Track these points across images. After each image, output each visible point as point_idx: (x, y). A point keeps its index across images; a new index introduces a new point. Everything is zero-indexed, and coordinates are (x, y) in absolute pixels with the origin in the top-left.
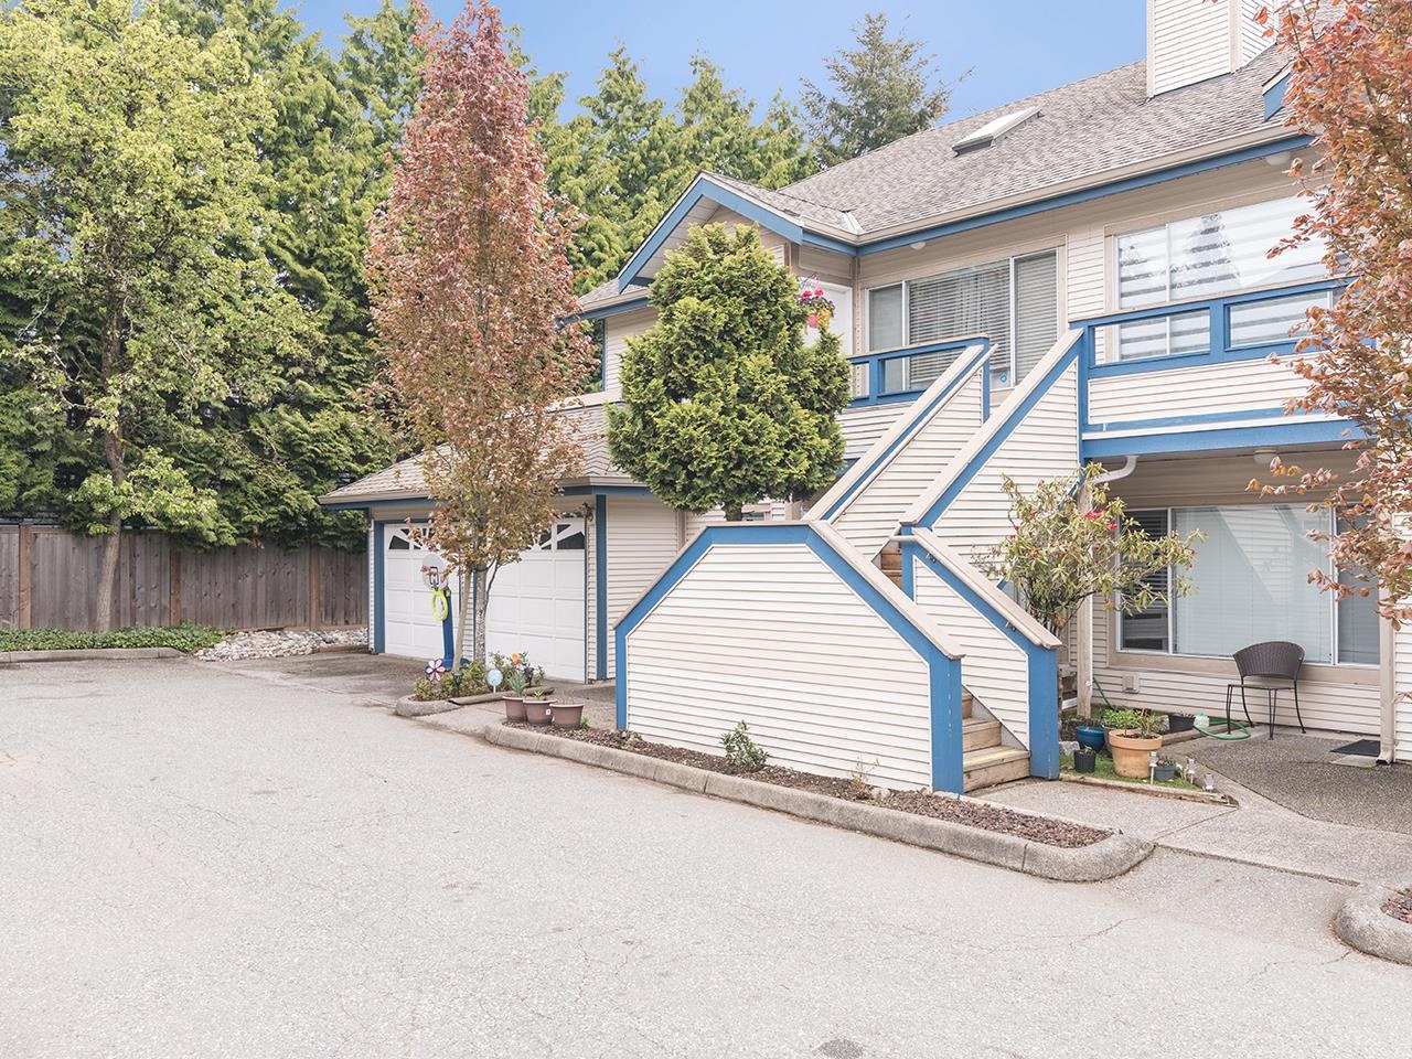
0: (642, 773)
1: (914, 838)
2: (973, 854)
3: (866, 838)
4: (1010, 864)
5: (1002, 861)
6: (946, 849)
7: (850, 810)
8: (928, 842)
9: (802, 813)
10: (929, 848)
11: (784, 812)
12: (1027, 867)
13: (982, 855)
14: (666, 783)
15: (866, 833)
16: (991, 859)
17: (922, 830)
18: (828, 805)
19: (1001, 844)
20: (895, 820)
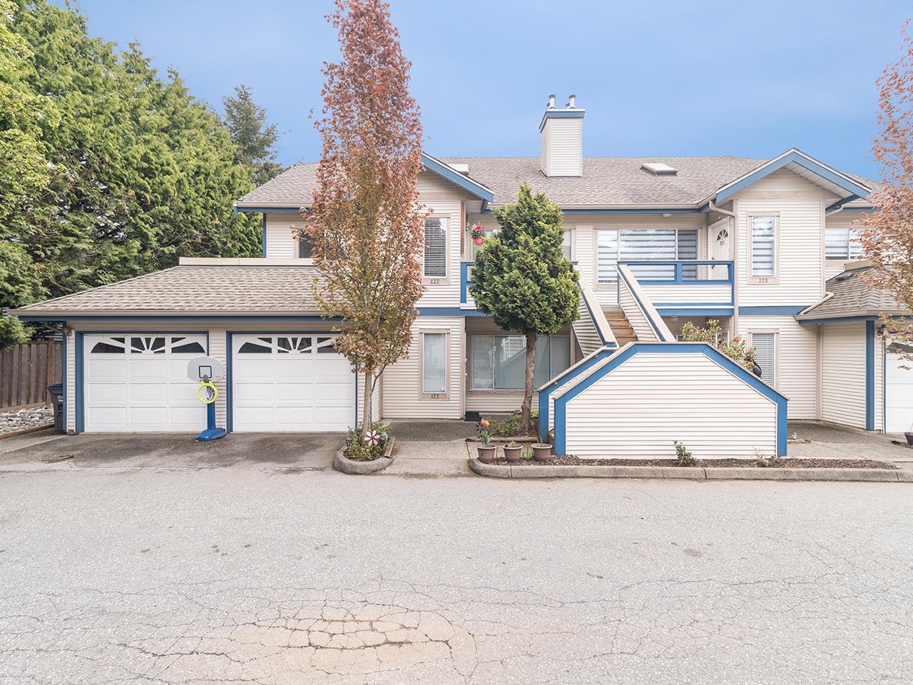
0: (653, 476)
1: (843, 478)
2: (874, 479)
3: (818, 483)
4: (893, 480)
5: (889, 480)
6: (861, 479)
7: (803, 472)
8: (851, 478)
9: (777, 478)
10: (852, 481)
11: (765, 479)
12: (900, 480)
13: (879, 479)
14: (674, 478)
15: (816, 480)
16: (883, 480)
17: (845, 474)
18: (790, 472)
19: (885, 473)
20: (829, 472)
